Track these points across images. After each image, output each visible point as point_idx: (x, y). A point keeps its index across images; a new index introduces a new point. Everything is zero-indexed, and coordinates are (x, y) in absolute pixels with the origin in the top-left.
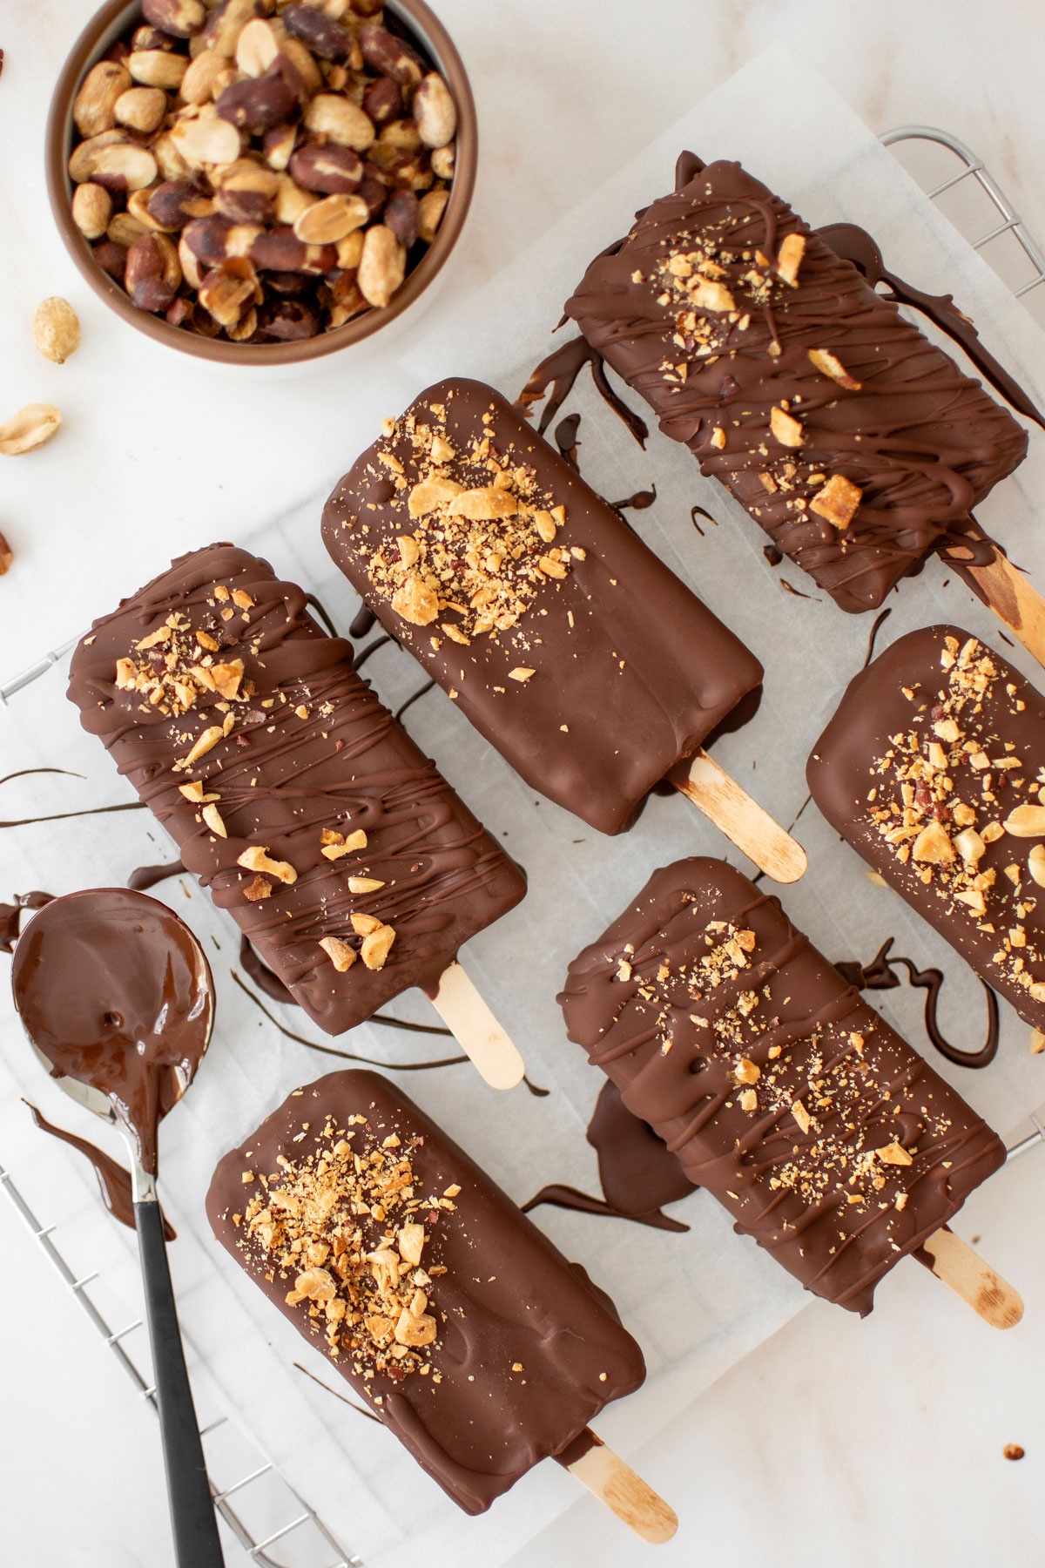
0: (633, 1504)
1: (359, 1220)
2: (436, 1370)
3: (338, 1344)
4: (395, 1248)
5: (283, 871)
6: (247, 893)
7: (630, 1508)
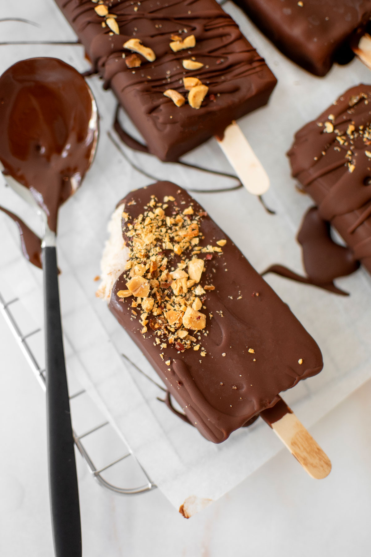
0: (307, 452)
1: (166, 253)
2: (203, 349)
3: (147, 325)
4: (186, 270)
5: (148, 54)
6: (128, 63)
7: (304, 454)
